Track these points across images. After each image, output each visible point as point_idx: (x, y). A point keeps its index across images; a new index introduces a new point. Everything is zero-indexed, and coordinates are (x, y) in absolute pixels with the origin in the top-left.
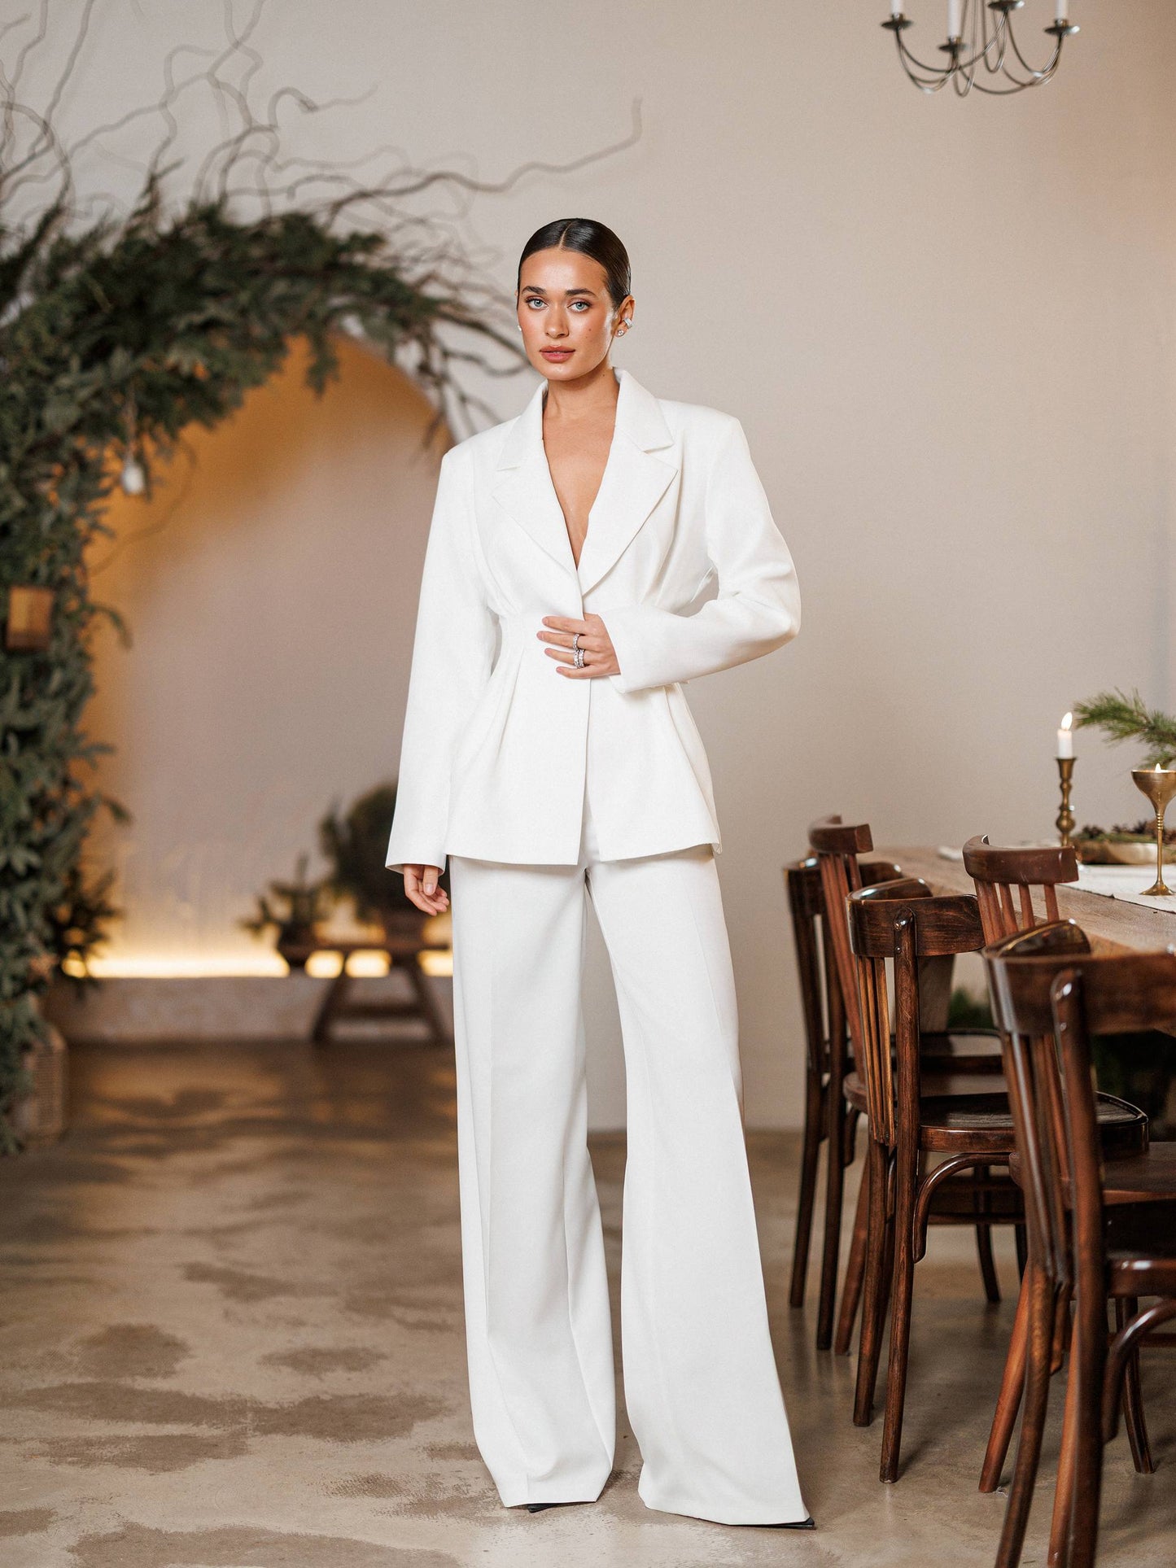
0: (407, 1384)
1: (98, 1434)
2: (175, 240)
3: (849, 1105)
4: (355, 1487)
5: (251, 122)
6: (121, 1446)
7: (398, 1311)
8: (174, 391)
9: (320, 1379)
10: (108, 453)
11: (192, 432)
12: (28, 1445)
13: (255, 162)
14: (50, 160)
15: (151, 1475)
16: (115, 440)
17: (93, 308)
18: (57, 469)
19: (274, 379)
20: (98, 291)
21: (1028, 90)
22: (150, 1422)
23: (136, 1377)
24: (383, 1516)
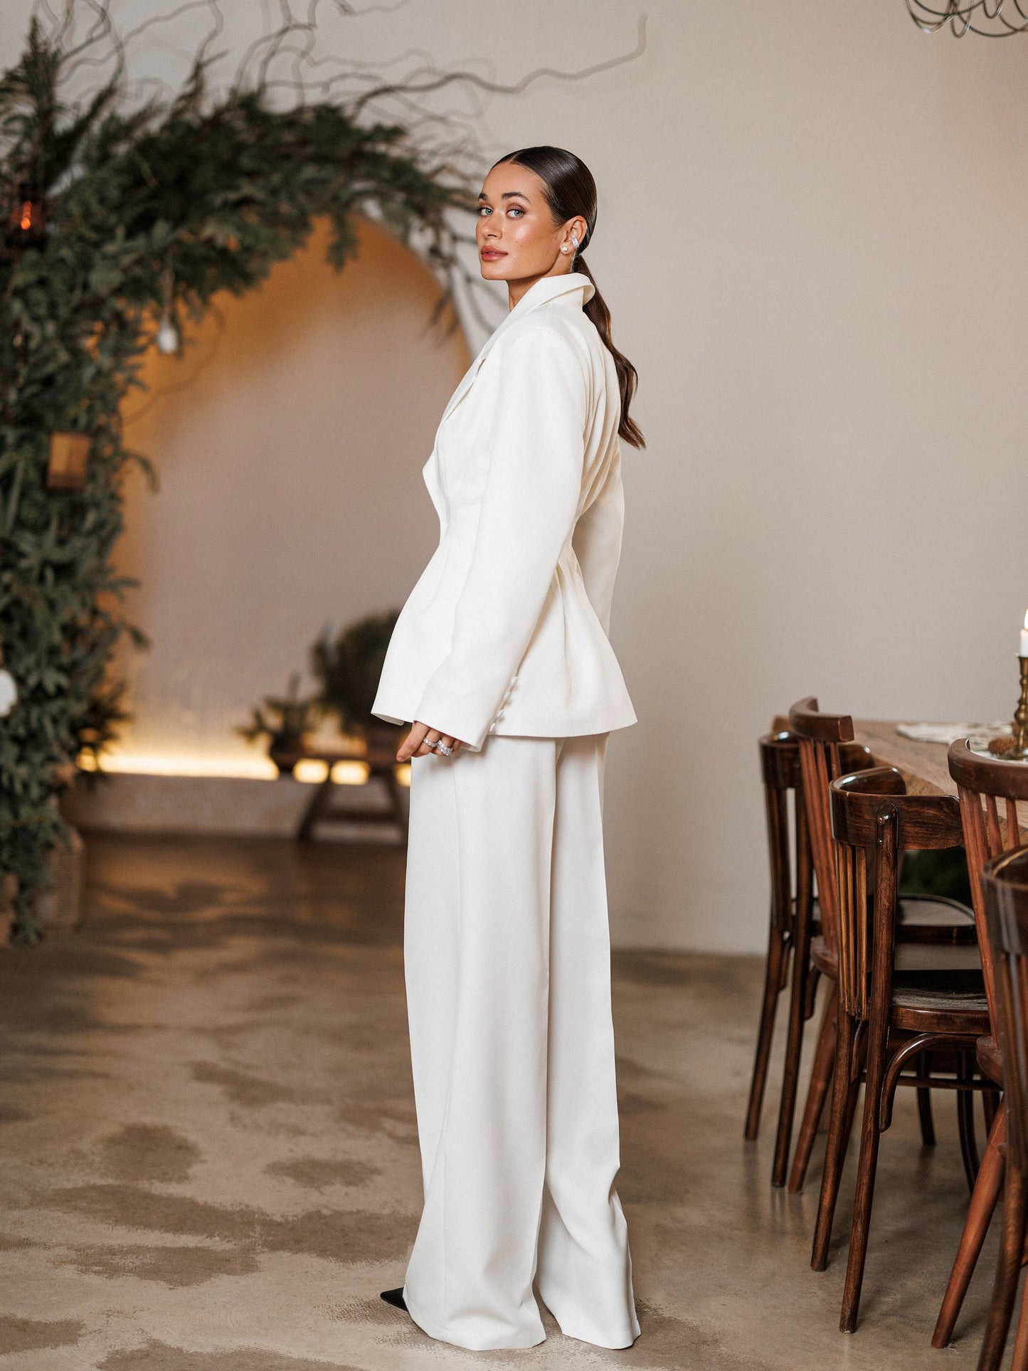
0: (399, 1202)
1: (121, 1242)
2: (216, 122)
3: (812, 964)
4: (358, 1312)
5: (290, 19)
6: (141, 1257)
7: (388, 1124)
8: (206, 260)
9: (320, 1192)
10: (146, 314)
11: (222, 299)
12: (57, 1251)
13: (292, 57)
14: (105, 46)
15: (170, 1289)
16: (152, 303)
17: (139, 182)
18: (98, 326)
19: (299, 254)
20: (145, 168)
21: (1019, 34)
22: (167, 1231)
23: (153, 1181)
24: (385, 1344)
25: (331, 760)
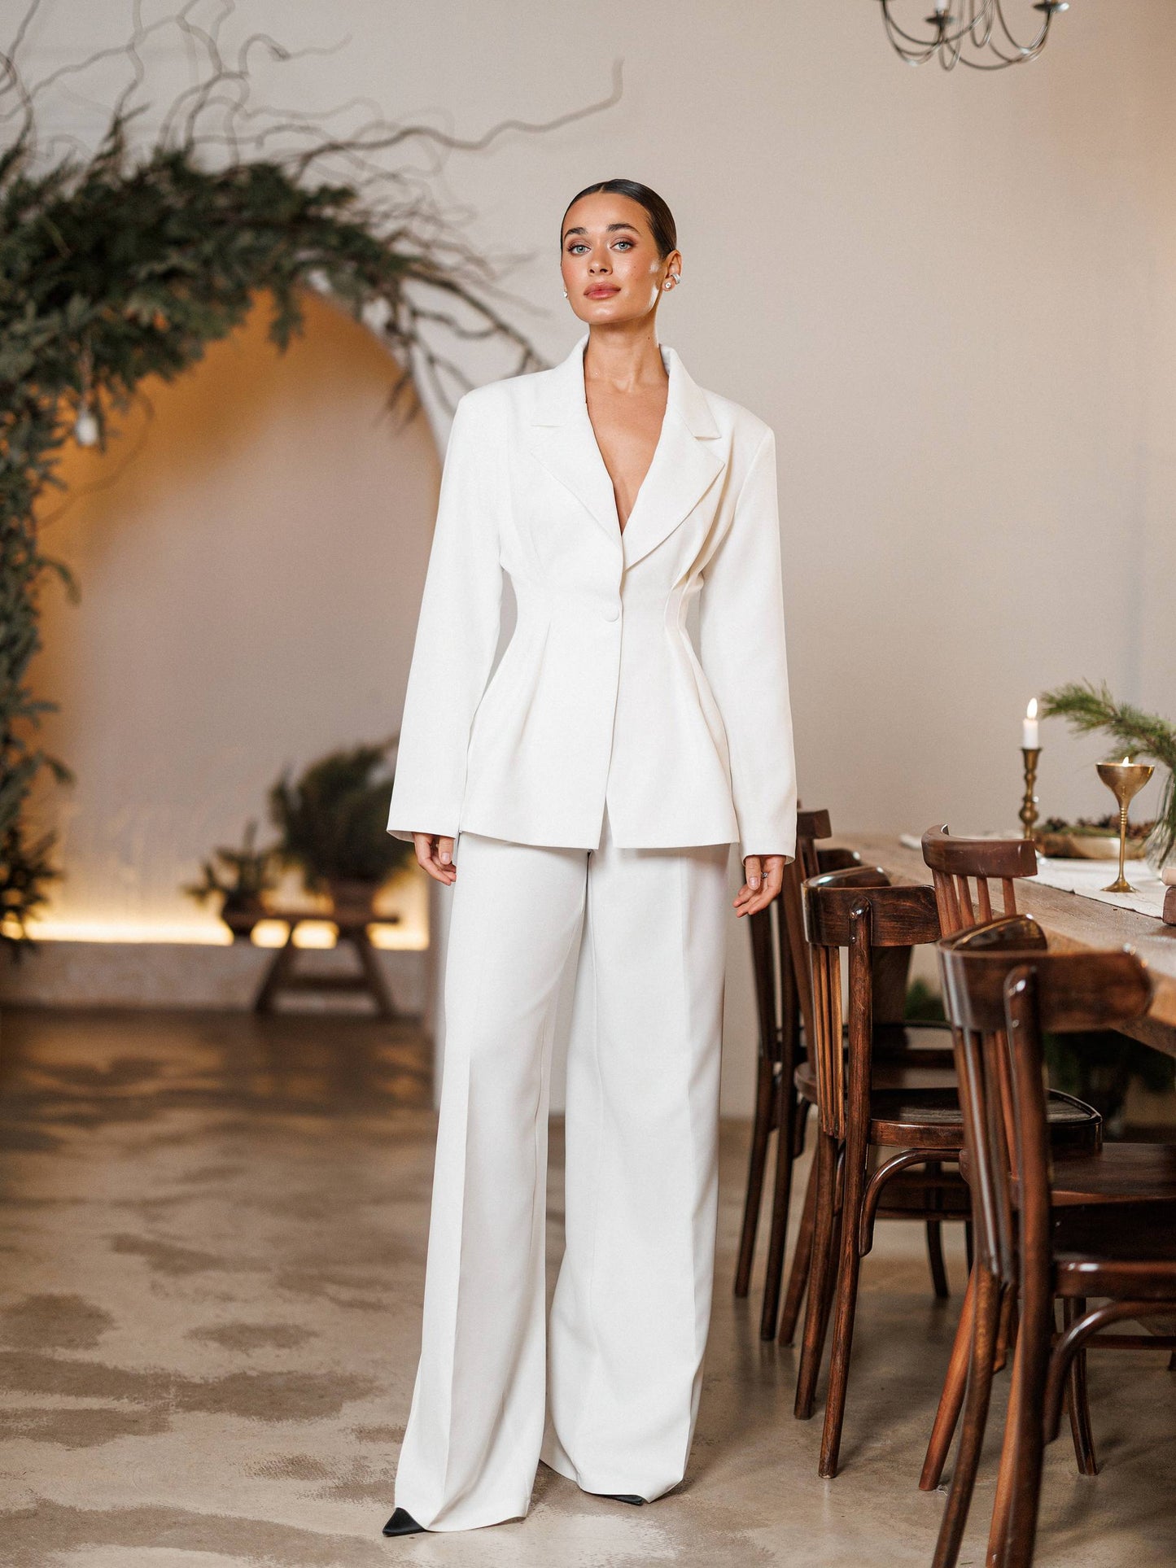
0: (338, 1363)
1: (14, 1405)
2: (139, 185)
3: (800, 1096)
4: (279, 1468)
5: (221, 68)
6: (37, 1420)
7: (331, 1289)
8: (135, 342)
9: (248, 1355)
10: (63, 403)
11: (150, 384)
13: (223, 110)
14: (12, 98)
15: (68, 1450)
16: (69, 389)
17: (51, 252)
18: (9, 417)
19: (236, 333)
20: (57, 236)
21: (1015, 66)
22: (69, 1394)
23: (57, 1348)
24: (307, 1499)
25: (293, 920)
